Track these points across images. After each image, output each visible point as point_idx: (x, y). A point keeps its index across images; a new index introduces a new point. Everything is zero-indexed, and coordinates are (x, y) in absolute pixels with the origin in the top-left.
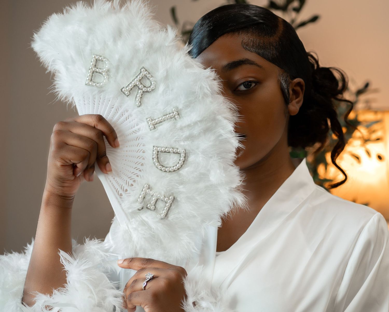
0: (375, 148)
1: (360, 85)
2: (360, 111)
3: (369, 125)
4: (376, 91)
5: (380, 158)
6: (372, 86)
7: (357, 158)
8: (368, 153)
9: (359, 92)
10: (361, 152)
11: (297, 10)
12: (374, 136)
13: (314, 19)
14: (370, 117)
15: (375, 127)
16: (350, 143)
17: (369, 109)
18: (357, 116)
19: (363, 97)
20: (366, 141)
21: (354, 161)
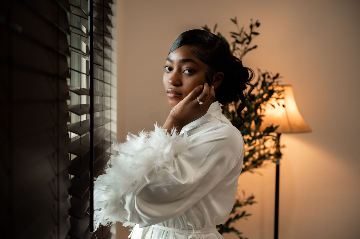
0: (281, 102)
1: (275, 75)
2: (274, 87)
3: (279, 92)
4: (282, 77)
5: (284, 106)
6: (280, 76)
7: (273, 106)
8: (279, 104)
9: (274, 78)
10: (275, 103)
11: (248, 43)
12: (281, 97)
13: (255, 47)
14: (279, 89)
15: (282, 93)
16: (270, 100)
17: (278, 85)
18: (273, 88)
19: (276, 80)
20: (278, 99)
21: (272, 107)
